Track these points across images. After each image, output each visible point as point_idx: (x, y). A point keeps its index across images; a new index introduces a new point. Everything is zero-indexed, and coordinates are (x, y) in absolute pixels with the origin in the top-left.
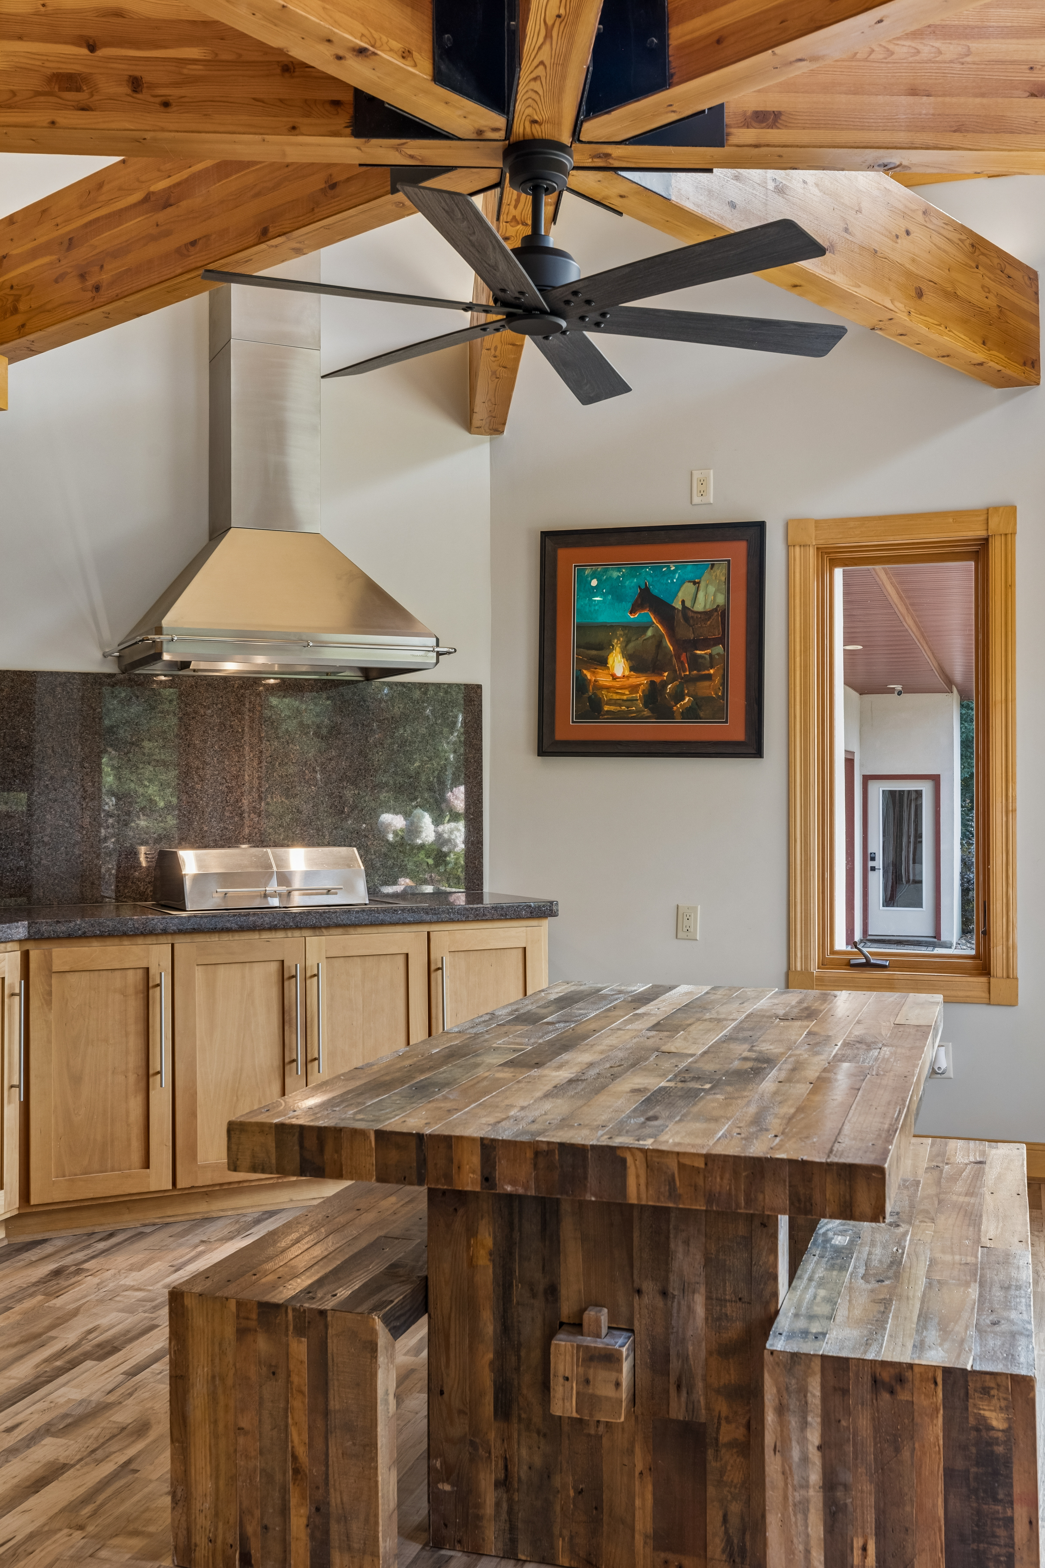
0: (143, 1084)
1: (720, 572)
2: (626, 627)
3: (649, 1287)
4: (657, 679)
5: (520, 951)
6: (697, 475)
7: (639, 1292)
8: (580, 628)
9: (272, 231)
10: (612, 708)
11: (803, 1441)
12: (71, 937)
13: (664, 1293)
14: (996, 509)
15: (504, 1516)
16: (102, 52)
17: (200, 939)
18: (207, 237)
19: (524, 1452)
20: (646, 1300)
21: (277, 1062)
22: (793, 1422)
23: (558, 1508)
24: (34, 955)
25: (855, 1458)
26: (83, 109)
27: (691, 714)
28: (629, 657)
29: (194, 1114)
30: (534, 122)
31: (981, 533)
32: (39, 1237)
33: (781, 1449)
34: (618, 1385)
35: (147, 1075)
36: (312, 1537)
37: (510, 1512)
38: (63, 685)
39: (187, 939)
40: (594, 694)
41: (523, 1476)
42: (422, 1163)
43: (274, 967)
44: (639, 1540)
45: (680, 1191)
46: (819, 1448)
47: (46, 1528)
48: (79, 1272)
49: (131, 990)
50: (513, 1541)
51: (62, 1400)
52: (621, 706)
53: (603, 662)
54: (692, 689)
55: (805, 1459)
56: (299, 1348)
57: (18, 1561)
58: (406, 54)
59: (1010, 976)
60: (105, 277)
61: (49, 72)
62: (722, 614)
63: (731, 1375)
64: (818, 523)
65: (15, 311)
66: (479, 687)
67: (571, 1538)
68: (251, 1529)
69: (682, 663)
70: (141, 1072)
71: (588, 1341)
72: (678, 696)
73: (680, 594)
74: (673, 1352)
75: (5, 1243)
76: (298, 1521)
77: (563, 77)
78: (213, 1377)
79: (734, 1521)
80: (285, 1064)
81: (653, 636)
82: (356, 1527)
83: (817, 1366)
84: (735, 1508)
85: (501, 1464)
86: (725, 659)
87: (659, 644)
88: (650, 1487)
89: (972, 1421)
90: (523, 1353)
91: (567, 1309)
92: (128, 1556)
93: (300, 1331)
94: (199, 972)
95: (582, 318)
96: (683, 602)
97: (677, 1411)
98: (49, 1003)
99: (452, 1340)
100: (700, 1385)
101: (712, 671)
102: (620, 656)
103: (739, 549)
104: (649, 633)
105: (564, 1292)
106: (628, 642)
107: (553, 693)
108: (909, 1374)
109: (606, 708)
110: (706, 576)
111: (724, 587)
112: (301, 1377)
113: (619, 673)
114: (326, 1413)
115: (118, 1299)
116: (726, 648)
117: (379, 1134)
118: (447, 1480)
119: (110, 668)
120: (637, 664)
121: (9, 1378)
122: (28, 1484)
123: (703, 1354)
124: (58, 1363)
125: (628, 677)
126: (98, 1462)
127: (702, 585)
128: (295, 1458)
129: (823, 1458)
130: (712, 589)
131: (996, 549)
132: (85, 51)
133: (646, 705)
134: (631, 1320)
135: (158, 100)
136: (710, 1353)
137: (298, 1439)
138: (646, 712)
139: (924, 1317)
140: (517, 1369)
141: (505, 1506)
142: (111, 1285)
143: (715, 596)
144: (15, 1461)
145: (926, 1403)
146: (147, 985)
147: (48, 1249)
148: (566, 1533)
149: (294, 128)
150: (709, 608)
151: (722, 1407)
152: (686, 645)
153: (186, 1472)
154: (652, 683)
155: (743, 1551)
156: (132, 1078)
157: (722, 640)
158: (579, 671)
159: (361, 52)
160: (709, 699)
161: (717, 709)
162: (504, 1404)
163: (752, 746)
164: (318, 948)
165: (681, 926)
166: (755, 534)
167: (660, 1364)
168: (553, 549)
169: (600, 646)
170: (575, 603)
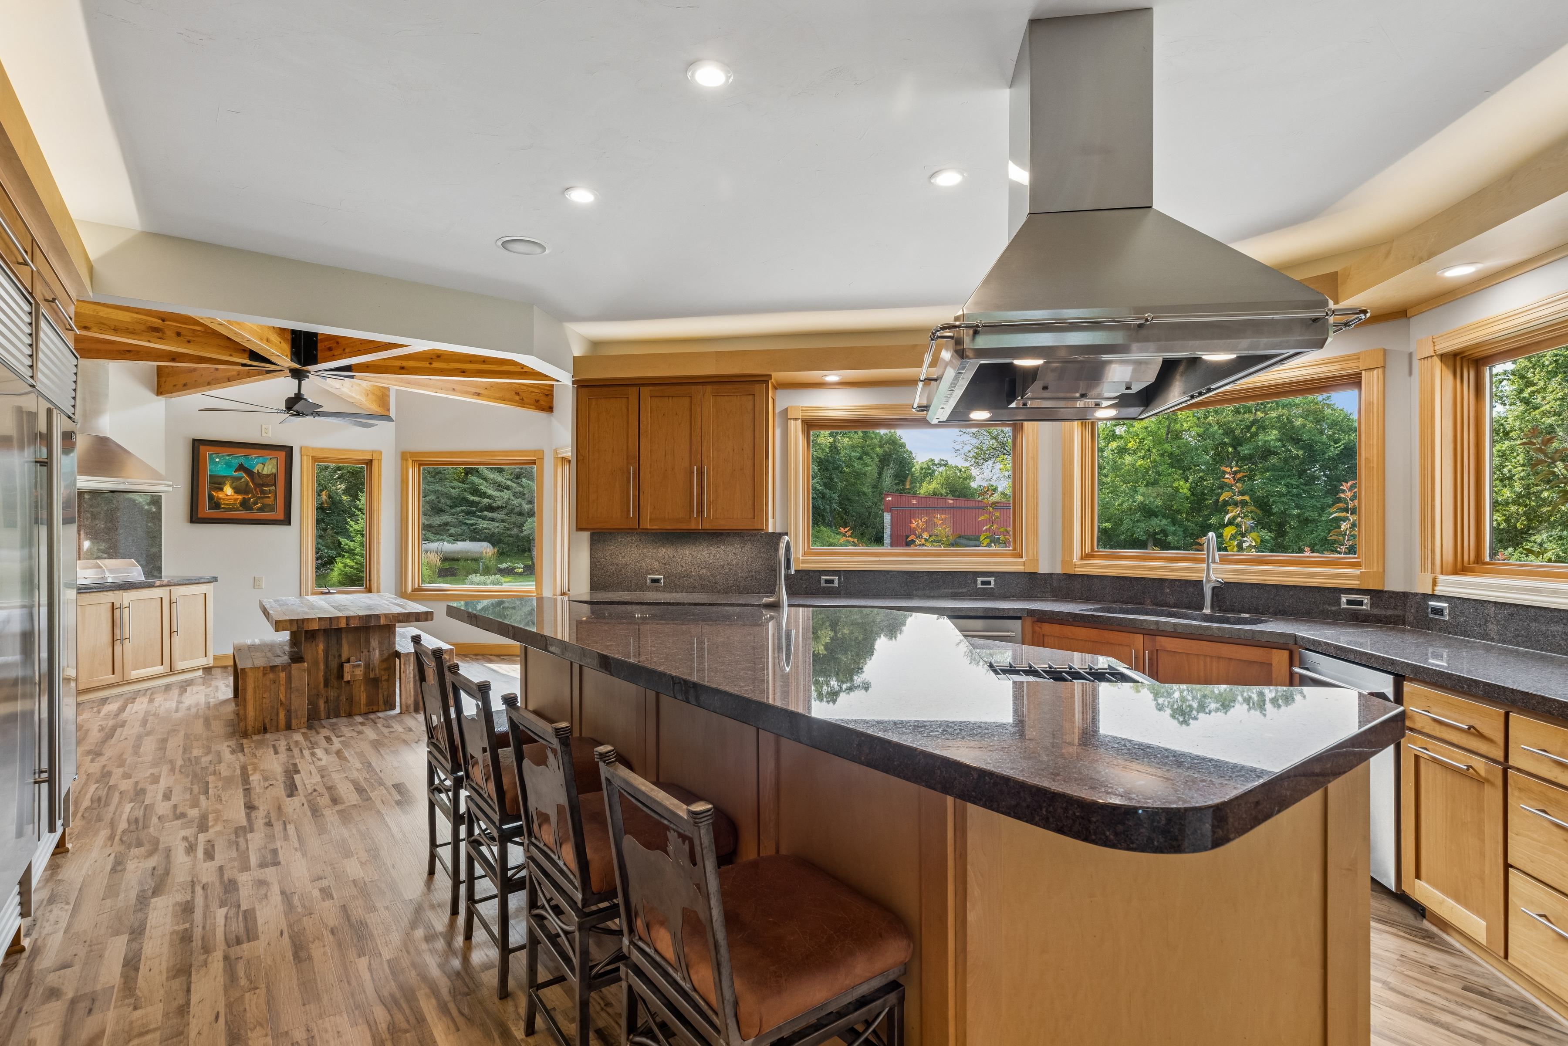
1: (274, 462)
2: (232, 477)
3: (365, 649)
4: (246, 497)
5: (204, 595)
6: (264, 426)
7: (363, 651)
8: (210, 476)
10: (225, 506)
11: (409, 669)
13: (369, 651)
14: (376, 451)
15: (326, 709)
16: (166, 323)
20: (364, 654)
21: (110, 640)
22: (407, 666)
23: (341, 704)
27: (261, 510)
28: (233, 488)
33: (405, 672)
34: (359, 673)
36: (286, 718)
40: (217, 501)
41: (331, 699)
43: (110, 605)
44: (362, 706)
50: (329, 714)
52: (229, 506)
53: (222, 490)
54: (261, 501)
55: (410, 673)
56: (283, 675)
59: (379, 592)
62: (275, 476)
63: (385, 665)
64: (313, 449)
66: (160, 496)
67: (345, 709)
68: (266, 720)
71: (353, 664)
72: (256, 503)
73: (256, 467)
74: (371, 662)
76: (282, 716)
78: (255, 687)
79: (385, 696)
80: (114, 641)
82: (299, 713)
84: (386, 693)
85: (325, 698)
86: (275, 492)
87: (247, 484)
88: (365, 694)
90: (331, 671)
91: (345, 657)
93: (283, 671)
96: (258, 470)
97: (372, 676)
99: (312, 672)
100: (377, 669)
101: (270, 495)
102: (229, 488)
103: (282, 455)
104: (243, 480)
105: (344, 653)
106: (233, 483)
107: (197, 500)
109: (223, 506)
110: (268, 462)
111: (275, 467)
113: (229, 494)
114: (291, 688)
116: (276, 488)
118: (310, 705)
120: (237, 491)
123: (378, 662)
125: (233, 495)
127: (266, 465)
128: (280, 701)
130: (270, 467)
131: (375, 463)
133: (241, 506)
134: (361, 658)
136: (380, 662)
137: (281, 696)
138: (241, 508)
140: (330, 675)
141: (327, 707)
143: (271, 469)
148: (343, 709)
150: (269, 473)
151: (383, 673)
153: (245, 712)
154: (244, 498)
155: (387, 701)
157: (275, 484)
158: (210, 492)
160: (269, 505)
161: (273, 508)
162: (326, 684)
163: (287, 521)
164: (127, 597)
165: (256, 583)
166: (289, 450)
167: (368, 667)
168: (198, 446)
169: (220, 484)
170: (208, 467)
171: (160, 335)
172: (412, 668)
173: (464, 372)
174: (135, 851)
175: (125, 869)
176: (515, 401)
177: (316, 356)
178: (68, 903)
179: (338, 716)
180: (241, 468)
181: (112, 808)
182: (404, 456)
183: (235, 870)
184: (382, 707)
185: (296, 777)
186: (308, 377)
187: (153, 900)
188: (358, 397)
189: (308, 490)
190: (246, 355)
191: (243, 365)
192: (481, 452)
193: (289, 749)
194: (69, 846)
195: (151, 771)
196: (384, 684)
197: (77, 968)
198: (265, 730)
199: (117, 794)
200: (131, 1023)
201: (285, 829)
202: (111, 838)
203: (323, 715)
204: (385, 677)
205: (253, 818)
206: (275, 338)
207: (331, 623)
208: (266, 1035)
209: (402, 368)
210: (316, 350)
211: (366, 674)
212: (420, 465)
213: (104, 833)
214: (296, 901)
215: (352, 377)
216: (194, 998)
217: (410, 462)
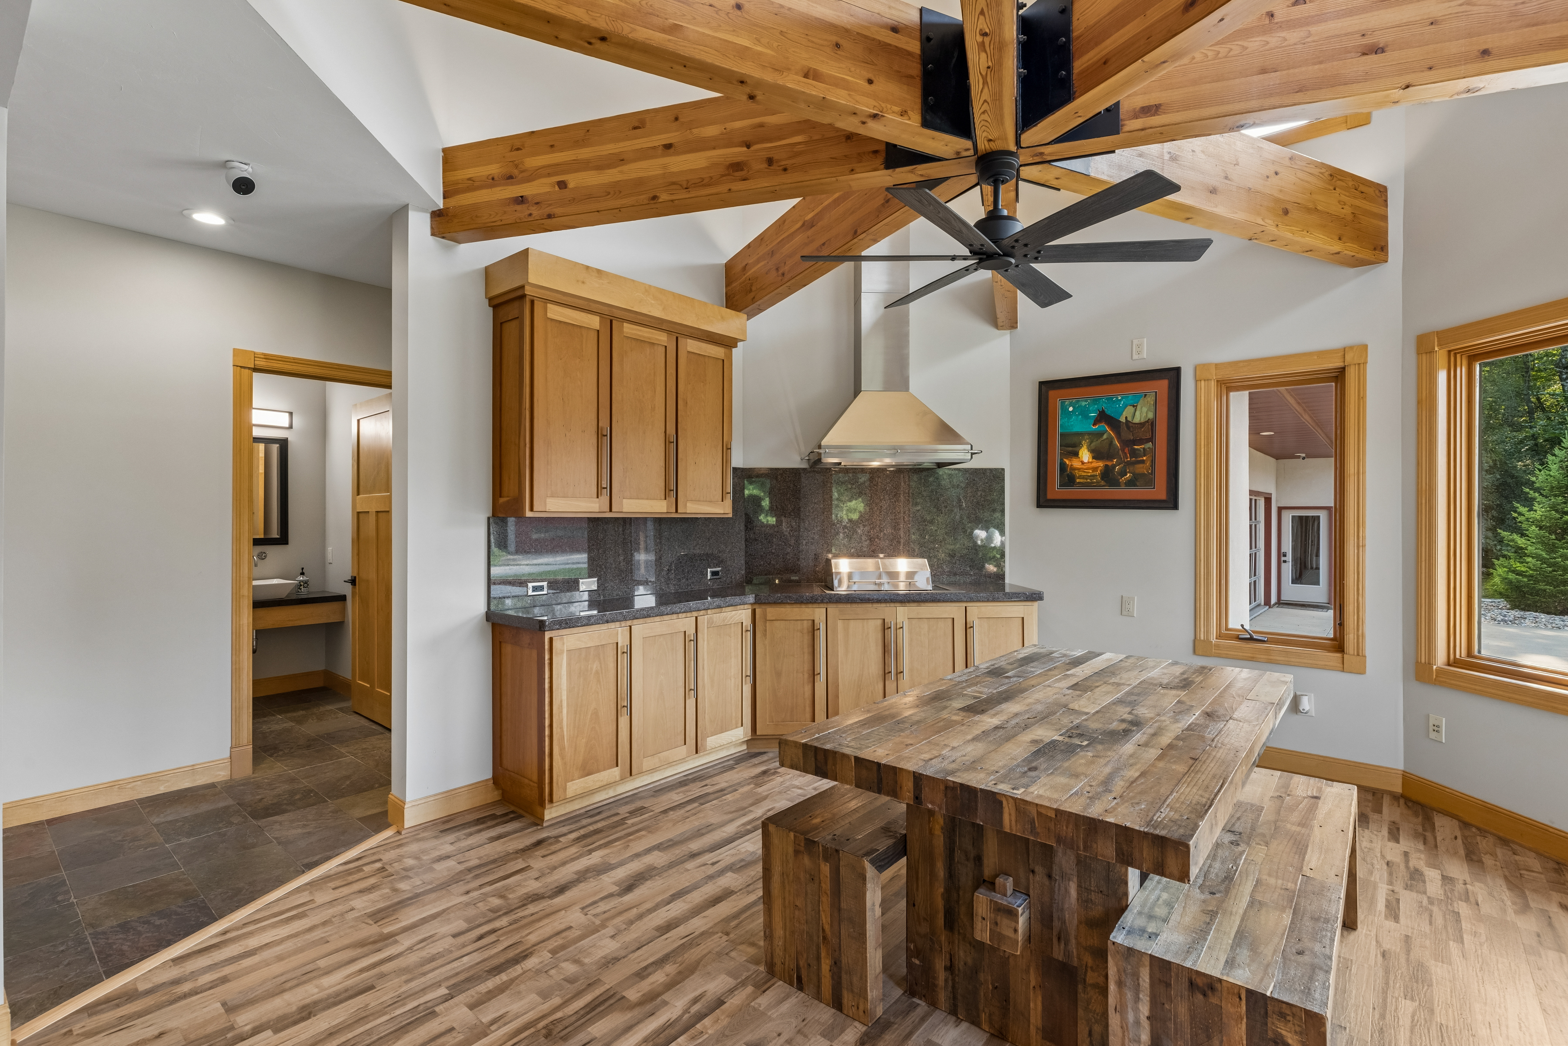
0: (812, 679)
1: (1151, 399)
2: (1090, 434)
3: (1039, 869)
4: (1109, 463)
5: (1021, 619)
6: (1135, 342)
7: (1033, 872)
8: (1062, 435)
9: (859, 232)
10: (1082, 481)
11: (1136, 1010)
12: (775, 603)
13: (1050, 876)
14: (1351, 348)
15: (950, 989)
16: (753, 148)
17: (841, 606)
18: (829, 240)
19: (962, 953)
20: (1037, 878)
21: (881, 672)
22: (1129, 995)
23: (982, 994)
24: (757, 611)
25: (1176, 1033)
26: (744, 180)
27: (1131, 483)
28: (1092, 451)
29: (837, 697)
30: (990, 140)
31: (1340, 364)
32: (762, 751)
33: (1121, 1009)
34: (1016, 931)
35: (814, 675)
37: (953, 987)
38: (781, 474)
39: (834, 606)
40: (1070, 472)
41: (961, 968)
42: (880, 781)
43: (879, 622)
44: (1033, 1029)
45: (1039, 830)
46: (1148, 1018)
47: (711, 931)
48: (775, 773)
49: (805, 631)
51: (743, 850)
52: (1087, 479)
53: (1076, 454)
54: (1131, 469)
55: (1137, 1023)
56: (826, 869)
57: (692, 948)
58: (903, 113)
59: (1360, 654)
60: (786, 269)
61: (728, 163)
62: (1151, 424)
63: (1094, 939)
64: (1217, 366)
65: (751, 291)
66: (1003, 469)
67: (990, 1015)
68: (802, 963)
69: (1125, 453)
70: (811, 672)
71: (998, 898)
72: (1123, 473)
73: (1124, 413)
74: (1054, 915)
75: (746, 752)
76: (825, 967)
77: (1001, 108)
78: (783, 874)
80: (885, 674)
81: (1107, 439)
82: (855, 979)
83: (1147, 961)
85: (948, 956)
86: (1153, 452)
87: (1111, 443)
88: (1040, 998)
89: (1270, 1034)
90: (961, 893)
91: (987, 872)
92: (745, 959)
93: (826, 859)
94: (840, 624)
95: (1026, 256)
96: (1126, 418)
97: (1059, 954)
98: (765, 635)
99: (920, 875)
100: (1073, 941)
101: (1145, 458)
102: (1086, 451)
103: (1163, 385)
104: (1105, 437)
105: (985, 861)
106: (1091, 442)
107: (1046, 472)
108: (1218, 986)
109: (1078, 481)
110: (1141, 401)
111: (1153, 408)
112: (826, 885)
113: (1086, 460)
114: (839, 910)
115: (788, 792)
116: (1154, 444)
117: (857, 759)
118: (917, 958)
119: (804, 465)
120: (1097, 455)
121: (724, 832)
122: (711, 899)
123: (1075, 922)
124: (749, 827)
125: (1091, 463)
126: (749, 893)
127: (1139, 407)
128: (823, 930)
129: (1152, 1025)
130: (1145, 409)
131: (1351, 374)
132: (745, 149)
133: (1102, 479)
134: (1028, 889)
135: (781, 168)
136: (1080, 922)
137: (825, 919)
138: (1103, 483)
139: (1240, 936)
140: (958, 902)
141: (950, 983)
142: (788, 784)
143: (1147, 413)
144: (710, 883)
145: (1232, 1010)
146: (813, 629)
147: (765, 758)
148: (987, 1010)
149: (852, 170)
150: (1143, 420)
151: (1089, 960)
152: (1128, 443)
153: (770, 922)
154: (1106, 466)
156: (806, 676)
157: (1151, 439)
158: (1061, 459)
159: (875, 116)
160: (1144, 474)
161: (1148, 480)
163: (1171, 502)
164: (902, 614)
165: (1124, 608)
166: (1173, 375)
167: (1046, 921)
168: (1046, 389)
169: (1074, 445)
170: (1059, 423)
172: (1145, 1009)
180: (1102, 417)
182: (1426, 344)
204: (1094, 977)
211: (1035, 941)
217: (1441, 356)
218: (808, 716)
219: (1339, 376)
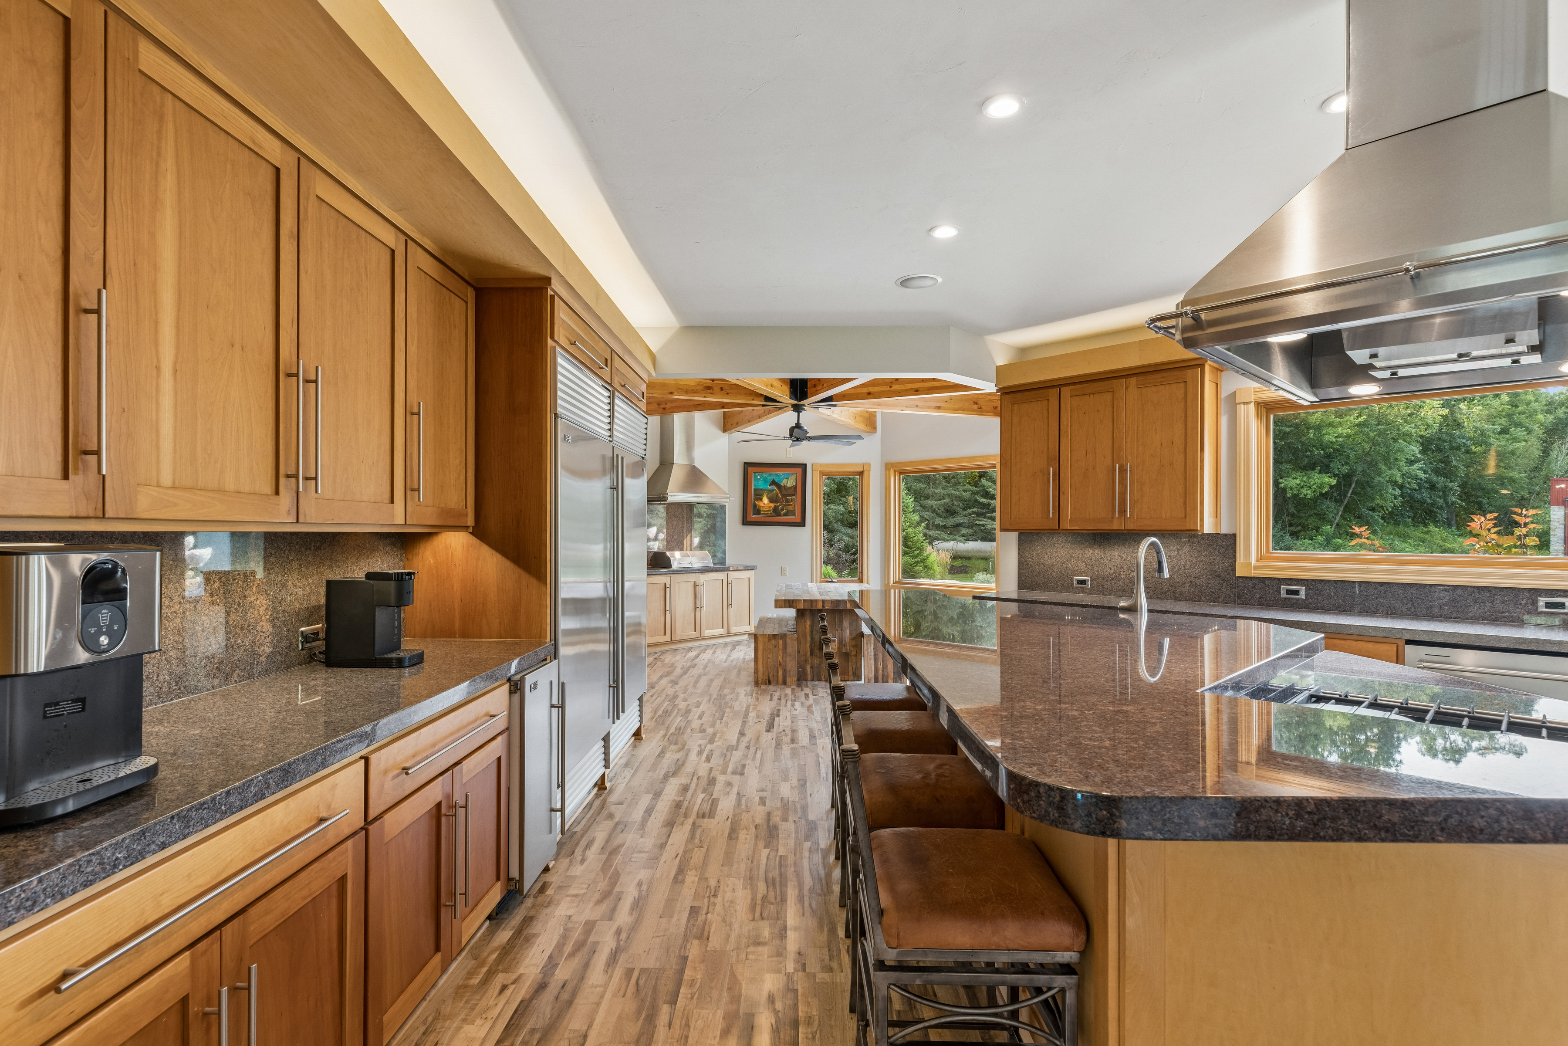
1: (794, 476)
2: (767, 490)
5: (748, 578)
6: (788, 450)
7: (837, 630)
8: (755, 490)
10: (764, 512)
13: (841, 630)
14: (866, 464)
15: (812, 674)
17: (676, 575)
27: (786, 514)
28: (769, 498)
29: (676, 621)
31: (862, 470)
33: (867, 650)
36: (783, 677)
39: (673, 575)
40: (758, 508)
41: (815, 666)
43: (692, 582)
49: (662, 589)
53: (761, 500)
56: (781, 642)
59: (868, 582)
60: (668, 406)
62: (795, 488)
63: (854, 643)
64: (820, 465)
66: (729, 505)
68: (771, 676)
70: (664, 610)
72: (783, 510)
76: (780, 673)
78: (763, 649)
79: (854, 668)
80: (695, 608)
82: (792, 673)
84: (854, 666)
86: (795, 500)
87: (777, 495)
93: (781, 639)
94: (677, 584)
97: (844, 651)
103: (799, 471)
107: (747, 508)
109: (762, 512)
110: (790, 477)
111: (795, 481)
112: (781, 647)
114: (786, 653)
116: (795, 497)
120: (771, 500)
127: (789, 479)
128: (780, 662)
130: (792, 481)
131: (865, 474)
135: (727, 392)
137: (780, 659)
143: (792, 483)
146: (665, 587)
148: (825, 674)
151: (852, 649)
152: (784, 496)
153: (757, 667)
155: (855, 673)
156: (662, 612)
157: (794, 495)
158: (754, 502)
161: (794, 513)
162: (812, 654)
163: (802, 523)
164: (703, 578)
165: (782, 571)
166: (804, 467)
167: (841, 642)
168: (747, 466)
169: (760, 495)
170: (753, 483)
171: (711, 391)
172: (872, 647)
173: (917, 391)
174: (673, 747)
175: (664, 757)
176: (974, 410)
177: (806, 392)
178: (632, 769)
179: (820, 680)
180: (773, 483)
181: (671, 718)
182: (888, 467)
183: (718, 772)
184: (851, 677)
185: (777, 719)
186: (804, 409)
187: (671, 779)
188: (847, 420)
189: (817, 498)
190: (763, 398)
191: (763, 406)
192: (948, 459)
193: (780, 699)
194: (643, 736)
195: (698, 699)
196: (853, 659)
197: (624, 806)
198: (770, 683)
199: (676, 711)
200: (638, 844)
201: (756, 753)
202: (664, 736)
203: (809, 677)
204: (853, 653)
205: (741, 741)
206: (777, 384)
207: (812, 604)
208: (696, 876)
209: (869, 394)
210: (807, 388)
211: (839, 649)
212: (900, 473)
213: (662, 732)
214: (743, 801)
215: (835, 405)
216: (670, 842)
217: (892, 471)
218: (663, 632)
219: (861, 474)
